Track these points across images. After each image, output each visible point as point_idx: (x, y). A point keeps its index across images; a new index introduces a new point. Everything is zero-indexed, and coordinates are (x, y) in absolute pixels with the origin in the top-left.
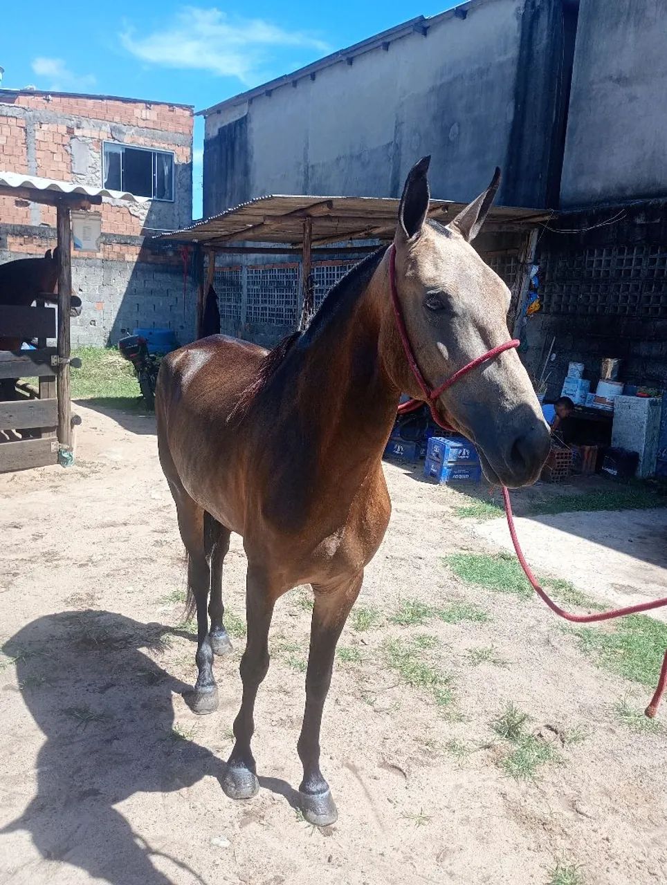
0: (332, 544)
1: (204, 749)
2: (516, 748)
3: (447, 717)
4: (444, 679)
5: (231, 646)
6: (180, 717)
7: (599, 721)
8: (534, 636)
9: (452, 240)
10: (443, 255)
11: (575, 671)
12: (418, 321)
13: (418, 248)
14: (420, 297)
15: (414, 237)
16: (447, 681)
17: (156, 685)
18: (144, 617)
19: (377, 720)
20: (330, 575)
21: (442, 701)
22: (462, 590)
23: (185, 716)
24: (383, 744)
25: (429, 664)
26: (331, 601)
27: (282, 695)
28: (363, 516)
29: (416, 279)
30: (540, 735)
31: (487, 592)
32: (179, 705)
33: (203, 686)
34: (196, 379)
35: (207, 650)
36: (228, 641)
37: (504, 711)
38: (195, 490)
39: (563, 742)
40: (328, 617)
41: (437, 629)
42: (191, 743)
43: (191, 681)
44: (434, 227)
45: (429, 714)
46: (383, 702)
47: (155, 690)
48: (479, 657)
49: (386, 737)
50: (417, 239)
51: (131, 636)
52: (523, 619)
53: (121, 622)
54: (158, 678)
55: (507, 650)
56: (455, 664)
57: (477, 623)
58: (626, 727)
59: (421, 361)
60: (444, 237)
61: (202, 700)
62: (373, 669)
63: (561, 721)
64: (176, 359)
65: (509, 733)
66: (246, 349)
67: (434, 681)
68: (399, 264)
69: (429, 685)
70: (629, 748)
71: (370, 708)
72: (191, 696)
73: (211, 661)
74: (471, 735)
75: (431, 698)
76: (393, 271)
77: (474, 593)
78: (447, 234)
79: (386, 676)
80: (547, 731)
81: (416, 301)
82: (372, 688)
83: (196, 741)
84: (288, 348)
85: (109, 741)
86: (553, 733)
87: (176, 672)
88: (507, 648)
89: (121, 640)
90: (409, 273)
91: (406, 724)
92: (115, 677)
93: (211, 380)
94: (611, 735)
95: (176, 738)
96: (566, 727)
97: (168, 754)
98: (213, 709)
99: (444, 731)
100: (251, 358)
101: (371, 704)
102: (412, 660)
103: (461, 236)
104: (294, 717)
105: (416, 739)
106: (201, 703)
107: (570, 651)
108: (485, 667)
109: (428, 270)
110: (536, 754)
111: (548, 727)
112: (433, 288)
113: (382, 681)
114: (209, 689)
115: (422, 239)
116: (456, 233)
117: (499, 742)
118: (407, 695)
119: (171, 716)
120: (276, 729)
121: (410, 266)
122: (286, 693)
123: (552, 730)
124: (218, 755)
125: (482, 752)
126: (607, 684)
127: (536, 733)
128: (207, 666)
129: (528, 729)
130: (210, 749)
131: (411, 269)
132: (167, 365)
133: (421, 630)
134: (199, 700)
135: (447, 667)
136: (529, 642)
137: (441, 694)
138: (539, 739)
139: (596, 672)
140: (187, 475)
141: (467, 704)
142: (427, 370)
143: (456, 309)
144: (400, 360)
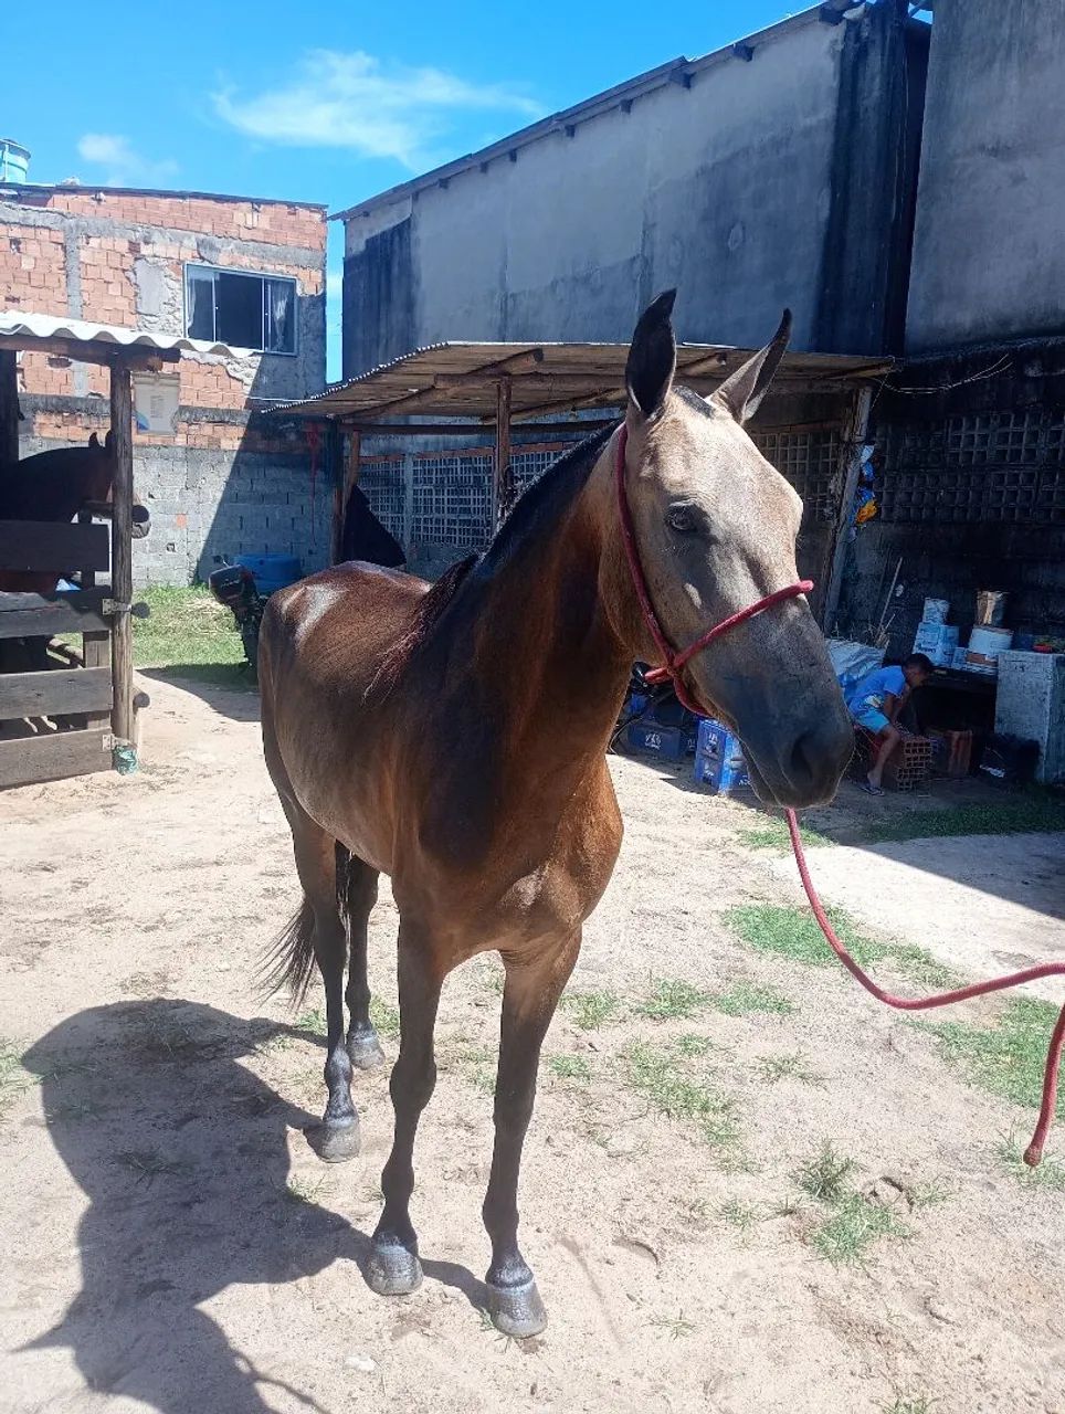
0: (528, 888)
1: (336, 1217)
2: (834, 1213)
3: (725, 1167)
4: (719, 1104)
5: (382, 1053)
6: (301, 1166)
7: (970, 1171)
8: (867, 1035)
9: (715, 421)
10: (698, 445)
11: (932, 1090)
12: (657, 547)
13: (660, 432)
14: (661, 510)
15: (653, 416)
16: (725, 1107)
17: (261, 1117)
18: (246, 1011)
19: (613, 1171)
20: (528, 936)
21: (717, 1139)
22: (752, 962)
23: (307, 1164)
24: (621, 1208)
25: (697, 1081)
26: (530, 978)
27: (462, 1132)
28: (577, 842)
29: (656, 482)
30: (874, 1193)
31: (791, 965)
32: (297, 1145)
33: (335, 1117)
34: (318, 629)
35: (341, 1059)
36: (377, 1047)
37: (816, 1156)
38: (316, 805)
39: (912, 1204)
40: (528, 1002)
41: (713, 1025)
42: (315, 1207)
43: (318, 1110)
44: (688, 401)
45: (695, 1159)
46: (624, 1141)
47: (261, 1125)
48: (779, 1069)
49: (624, 1195)
50: (659, 418)
51: (225, 1039)
52: (850, 1009)
53: (207, 1017)
54: (264, 1104)
55: (823, 1057)
56: (740, 1080)
57: (775, 1015)
58: (1012, 1180)
59: (661, 609)
60: (701, 416)
61: (335, 1139)
62: (607, 1088)
63: (909, 1170)
64: (288, 600)
65: (823, 1190)
67: (705, 1108)
68: (632, 457)
69: (696, 1114)
70: (1017, 1213)
71: (601, 1151)
72: (317, 1133)
74: (762, 1194)
75: (698, 1135)
76: (622, 468)
77: (767, 967)
78: (707, 411)
79: (629, 1100)
80: (885, 1185)
81: (654, 514)
82: (605, 1119)
83: (324, 1204)
84: (457, 581)
85: (187, 1205)
86: (895, 1191)
87: (294, 1095)
88: (822, 1055)
89: (209, 1046)
90: (646, 471)
91: (659, 1176)
92: (197, 1103)
93: (342, 633)
94: (989, 1194)
95: (294, 1200)
96: (916, 1179)
97: (279, 1224)
98: (352, 1152)
99: (721, 1187)
100: (403, 597)
101: (604, 1145)
102: (670, 1075)
103: (729, 415)
104: (481, 1165)
105: (675, 1200)
106: (335, 1143)
107: (926, 1059)
108: (787, 1086)
109: (674, 471)
110: (867, 1223)
111: (887, 1180)
112: (682, 498)
113: (622, 1109)
114: (346, 1122)
115: (667, 419)
116: (722, 411)
117: (809, 1204)
118: (661, 1131)
119: (285, 1164)
120: (452, 1185)
121: (648, 461)
122: (469, 1127)
123: (894, 1185)
124: (359, 1227)
125: (781, 1219)
126: (985, 1112)
127: (868, 1190)
128: (342, 1086)
129: (854, 1183)
130: (345, 1216)
131: (650, 464)
132: (274, 611)
133: (686, 1027)
134: (330, 1140)
135: (727, 1086)
136: (860, 1044)
137: (716, 1129)
138: (872, 1199)
139: (968, 1092)
140: (303, 782)
141: (757, 1143)
142: (670, 623)
143: (714, 532)
144: (629, 604)
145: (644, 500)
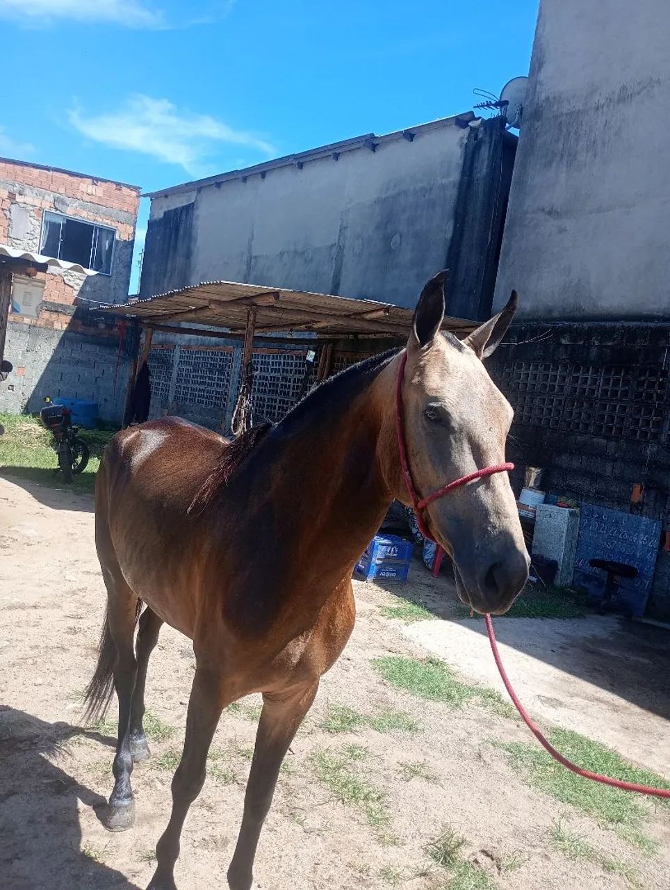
0: (297, 649)
1: (118, 874)
2: (452, 876)
3: (381, 840)
4: (375, 796)
5: (149, 751)
6: (91, 833)
7: (534, 846)
8: (466, 750)
9: (465, 355)
10: (451, 368)
11: (507, 789)
13: (429, 356)
14: (422, 406)
15: (426, 346)
16: (379, 798)
17: (64, 795)
18: (51, 716)
19: (308, 843)
20: (289, 683)
21: (375, 821)
22: (391, 695)
23: (96, 832)
24: (315, 871)
25: (361, 778)
26: (282, 711)
27: (204, 811)
28: (332, 619)
29: (421, 387)
30: (476, 861)
31: (416, 699)
32: (88, 819)
33: (119, 798)
34: (148, 462)
35: (126, 757)
36: (145, 746)
37: (437, 832)
38: (136, 581)
39: (499, 869)
40: (277, 729)
41: (367, 738)
42: (102, 865)
43: (106, 792)
44: (449, 340)
45: (362, 835)
46: (314, 821)
47: (62, 801)
48: (411, 771)
49: (317, 861)
50: (428, 349)
51: (37, 736)
52: (454, 730)
53: (26, 720)
54: (66, 787)
55: (440, 765)
56: (387, 778)
57: (408, 733)
58: (561, 853)
59: (414, 469)
60: (456, 350)
61: (117, 815)
62: (302, 782)
63: (496, 845)
64: (127, 438)
65: (445, 858)
66: (204, 435)
67: (366, 798)
68: (409, 369)
69: (361, 803)
70: (565, 877)
71: (299, 829)
72: (104, 810)
73: (130, 770)
74: (406, 860)
75: (363, 818)
76: (402, 376)
77: (403, 700)
78: (460, 348)
79: (316, 792)
80: (483, 856)
81: (417, 407)
82: (301, 804)
83: (108, 864)
84: (257, 440)
85: (9, 861)
86: (488, 860)
87: (87, 780)
88: (438, 763)
89: (25, 740)
90: (416, 380)
91: (338, 847)
92: (17, 783)
93: (167, 465)
94: (547, 863)
95: (87, 860)
96: (500, 853)
97: (77, 877)
98: (128, 825)
99: (379, 856)
100: (211, 445)
101: (301, 823)
102: (342, 772)
103: (473, 352)
104: (219, 837)
105: (350, 865)
106: (117, 818)
107: (502, 767)
108: (417, 784)
109: (434, 380)
110: (473, 883)
111: (484, 852)
112: (436, 399)
113: (312, 797)
114: (126, 802)
115: (434, 348)
116: (469, 350)
117: (436, 869)
118: (338, 813)
119: (78, 834)
120: (199, 851)
121: (418, 373)
122: (210, 808)
123: (488, 855)
124: (134, 881)
125: (418, 879)
126: (540, 805)
127: (472, 859)
128: (125, 775)
129: (465, 854)
130: (125, 873)
131: (419, 376)
132: (116, 445)
133: (352, 739)
134: (114, 815)
135: (379, 782)
136: (461, 756)
137: (374, 813)
138: (475, 865)
139: (528, 791)
140: (129, 565)
141: (401, 825)
142: (418, 479)
143: (454, 424)
144: (395, 463)
145: (412, 398)
